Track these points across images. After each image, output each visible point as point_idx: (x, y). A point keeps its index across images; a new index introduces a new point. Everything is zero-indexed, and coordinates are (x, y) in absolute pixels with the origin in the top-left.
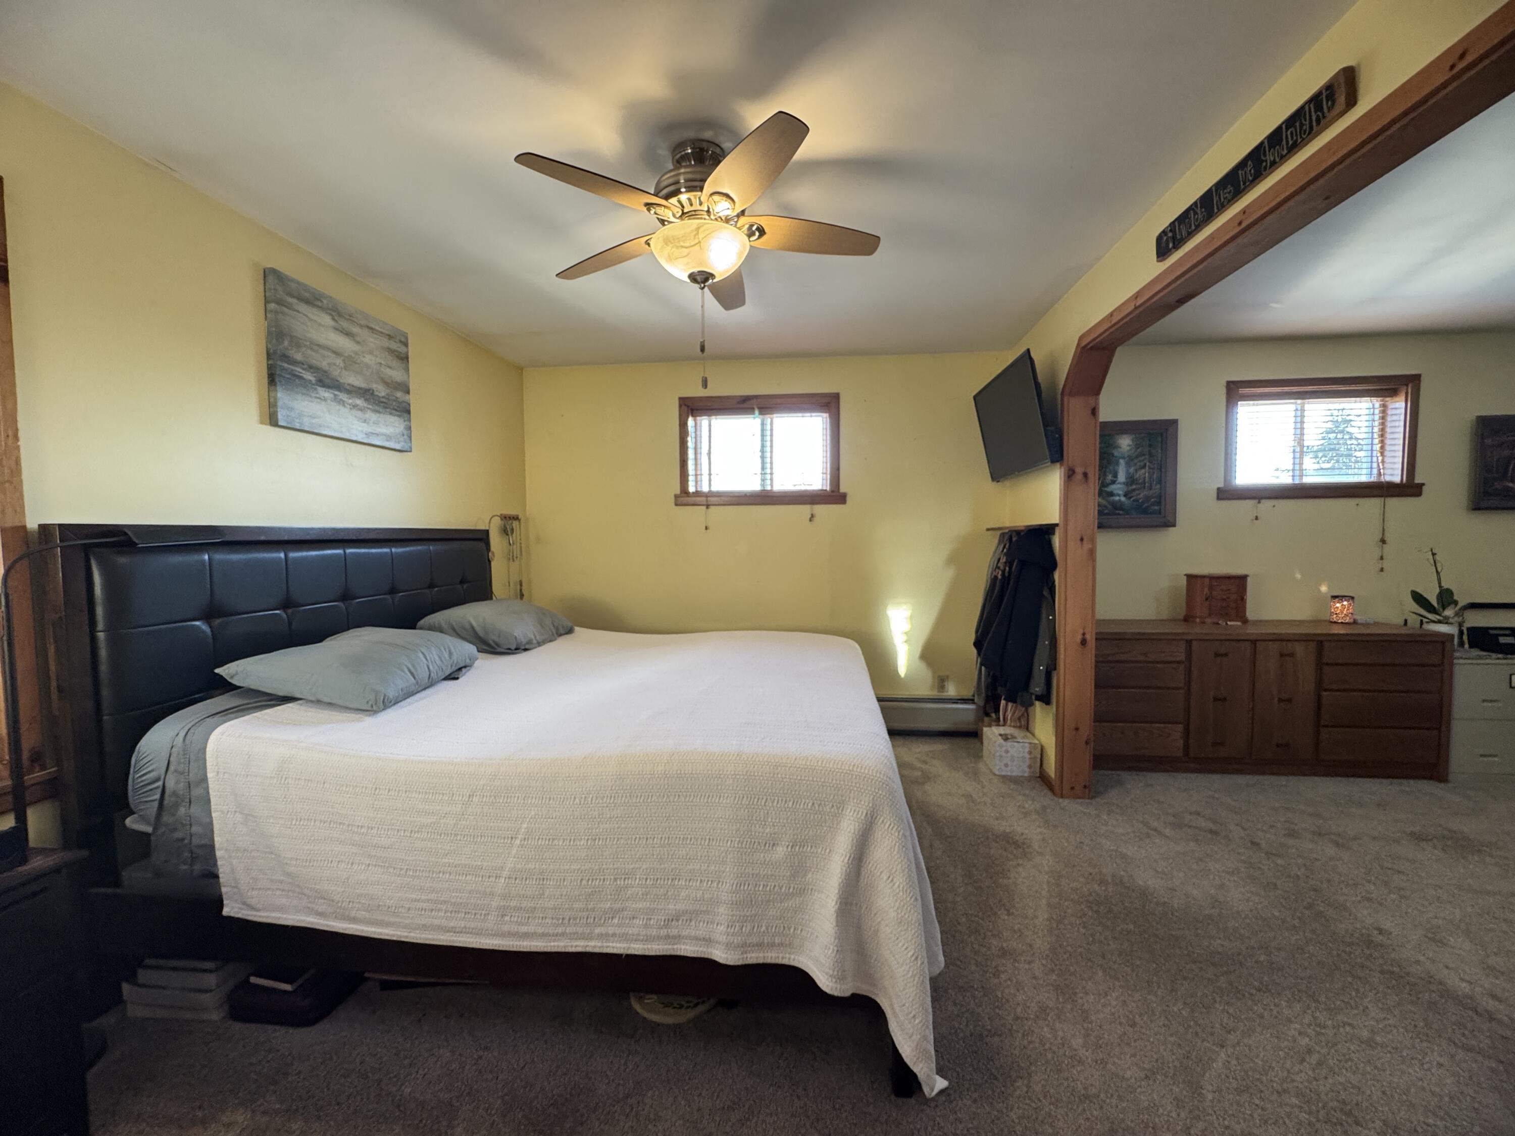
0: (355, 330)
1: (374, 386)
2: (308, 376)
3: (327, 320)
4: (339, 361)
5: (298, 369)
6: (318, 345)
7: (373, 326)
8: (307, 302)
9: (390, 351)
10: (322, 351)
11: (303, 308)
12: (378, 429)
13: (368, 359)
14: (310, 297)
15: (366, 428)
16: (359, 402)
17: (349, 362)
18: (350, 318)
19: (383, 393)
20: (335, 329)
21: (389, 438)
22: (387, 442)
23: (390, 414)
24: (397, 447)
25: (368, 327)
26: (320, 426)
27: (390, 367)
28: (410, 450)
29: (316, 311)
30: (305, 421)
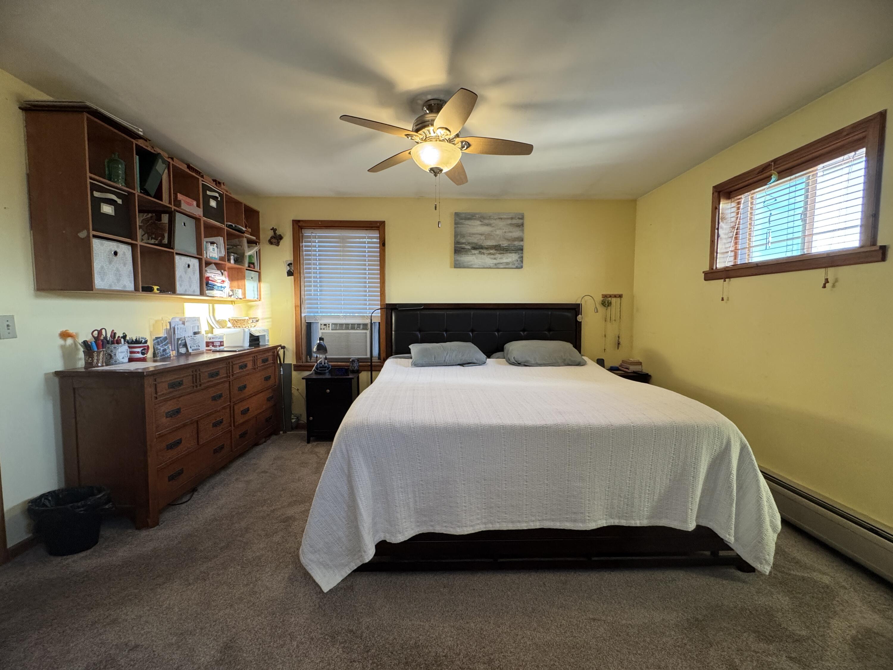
0: (492, 222)
1: (501, 243)
2: (468, 247)
3: (478, 222)
4: (483, 237)
5: (463, 246)
6: (473, 234)
7: (502, 217)
8: (469, 219)
9: (511, 224)
10: (474, 236)
11: (468, 222)
12: (502, 261)
13: (498, 232)
14: (470, 217)
15: (495, 261)
16: (491, 251)
17: (488, 236)
18: (490, 218)
19: (506, 245)
20: (482, 225)
21: (507, 264)
22: (507, 266)
23: (510, 253)
24: (515, 267)
25: (499, 218)
26: (472, 265)
27: (510, 232)
28: (522, 267)
29: (472, 221)
30: (466, 264)
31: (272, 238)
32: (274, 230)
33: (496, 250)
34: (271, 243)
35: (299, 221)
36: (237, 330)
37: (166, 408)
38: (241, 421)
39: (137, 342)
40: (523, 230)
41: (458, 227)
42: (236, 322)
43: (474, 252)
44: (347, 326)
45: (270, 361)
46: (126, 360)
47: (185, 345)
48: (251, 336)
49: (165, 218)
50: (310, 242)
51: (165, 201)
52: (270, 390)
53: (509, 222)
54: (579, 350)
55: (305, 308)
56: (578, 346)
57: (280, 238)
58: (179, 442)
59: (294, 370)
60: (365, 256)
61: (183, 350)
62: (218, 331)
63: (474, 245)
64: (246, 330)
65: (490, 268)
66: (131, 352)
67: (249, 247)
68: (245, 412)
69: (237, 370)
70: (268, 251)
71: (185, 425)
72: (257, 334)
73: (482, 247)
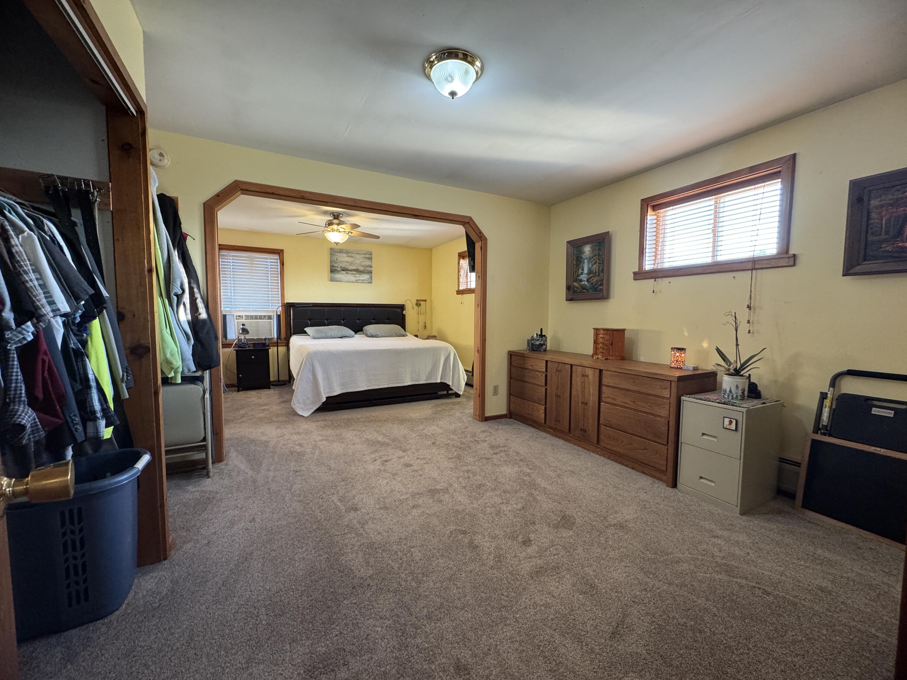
0: (353, 255)
1: (359, 268)
2: (339, 269)
3: (345, 255)
4: (348, 264)
5: (336, 268)
7: (359, 253)
9: (365, 258)
10: (343, 263)
11: (338, 254)
12: (360, 278)
13: (357, 261)
14: (340, 252)
15: (356, 279)
16: (354, 273)
17: (351, 263)
18: (352, 253)
19: (362, 269)
20: (347, 256)
21: (363, 280)
22: (363, 281)
23: (364, 274)
24: (367, 282)
25: (357, 253)
26: (342, 280)
27: (364, 262)
28: (371, 283)
29: (341, 254)
30: (338, 279)
33: (356, 272)
40: (371, 261)
41: (332, 257)
43: (343, 272)
44: (256, 317)
53: (364, 256)
54: (405, 329)
55: (222, 305)
56: (403, 327)
60: (268, 271)
63: (342, 268)
65: (353, 282)
73: (348, 270)
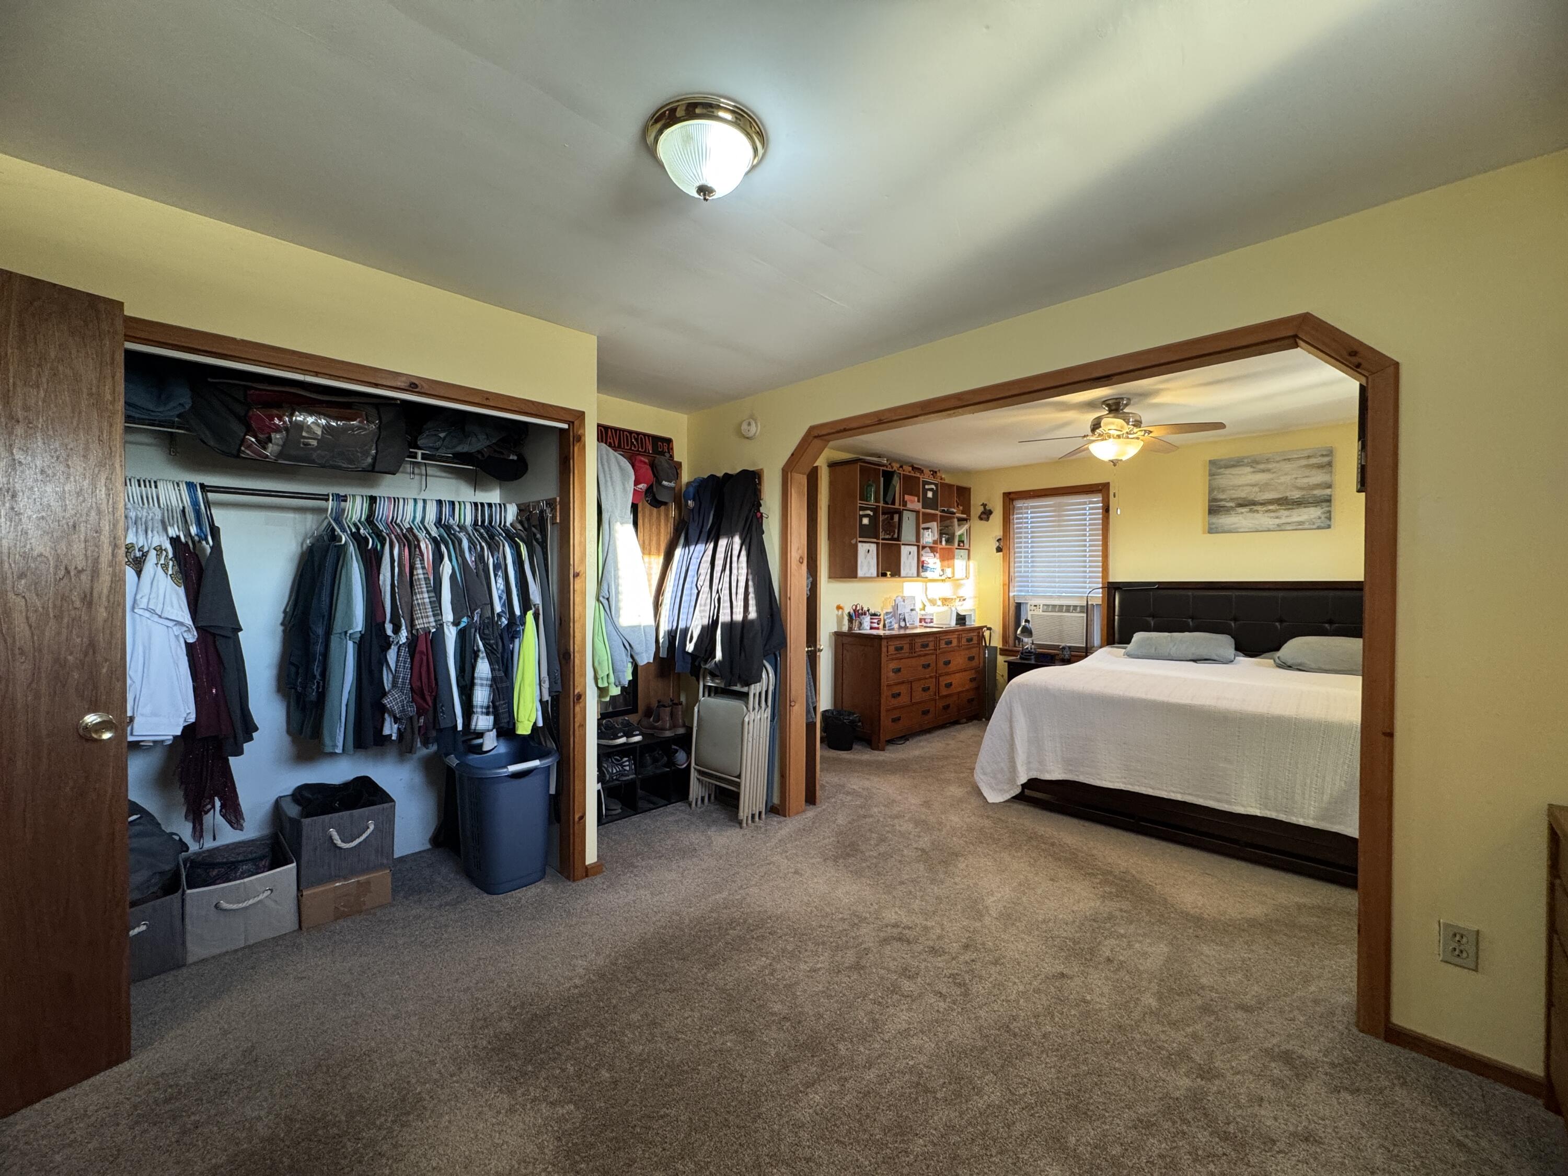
0: (1270, 466)
1: (1288, 494)
2: (1232, 504)
3: (1249, 469)
4: (1256, 489)
5: (1222, 503)
6: (1239, 486)
7: (1289, 457)
8: (1233, 466)
9: (1307, 466)
10: (1241, 488)
11: (1231, 470)
12: (1289, 520)
13: (1285, 479)
14: (1237, 463)
15: (1277, 521)
16: (1271, 507)
17: (1264, 487)
18: (1268, 461)
19: (1298, 496)
20: (1254, 472)
21: (1301, 523)
23: (1305, 507)
24: (1314, 527)
25: (1285, 460)
26: (1237, 528)
27: (1306, 477)
28: (1329, 527)
29: (1238, 469)
30: (1226, 528)
31: (983, 513)
32: (984, 505)
33: (1279, 505)
34: (981, 518)
35: (1010, 493)
36: (946, 608)
37: (893, 665)
38: (944, 693)
39: (875, 615)
40: (1331, 472)
41: (1214, 479)
42: (945, 601)
43: (1240, 510)
44: (1061, 608)
45: (975, 641)
46: (869, 628)
47: (904, 620)
48: (958, 615)
49: (896, 517)
50: (1021, 513)
51: (897, 506)
52: (973, 671)
53: (1304, 462)
55: (1014, 587)
57: (990, 512)
58: (899, 694)
59: (1000, 654)
60: (1085, 525)
61: (903, 624)
62: (930, 609)
63: (1240, 502)
64: (953, 609)
65: (1269, 530)
66: (871, 623)
67: (959, 525)
68: (949, 685)
69: (943, 645)
70: (977, 525)
71: (903, 683)
72: (962, 613)
73: (1254, 503)
